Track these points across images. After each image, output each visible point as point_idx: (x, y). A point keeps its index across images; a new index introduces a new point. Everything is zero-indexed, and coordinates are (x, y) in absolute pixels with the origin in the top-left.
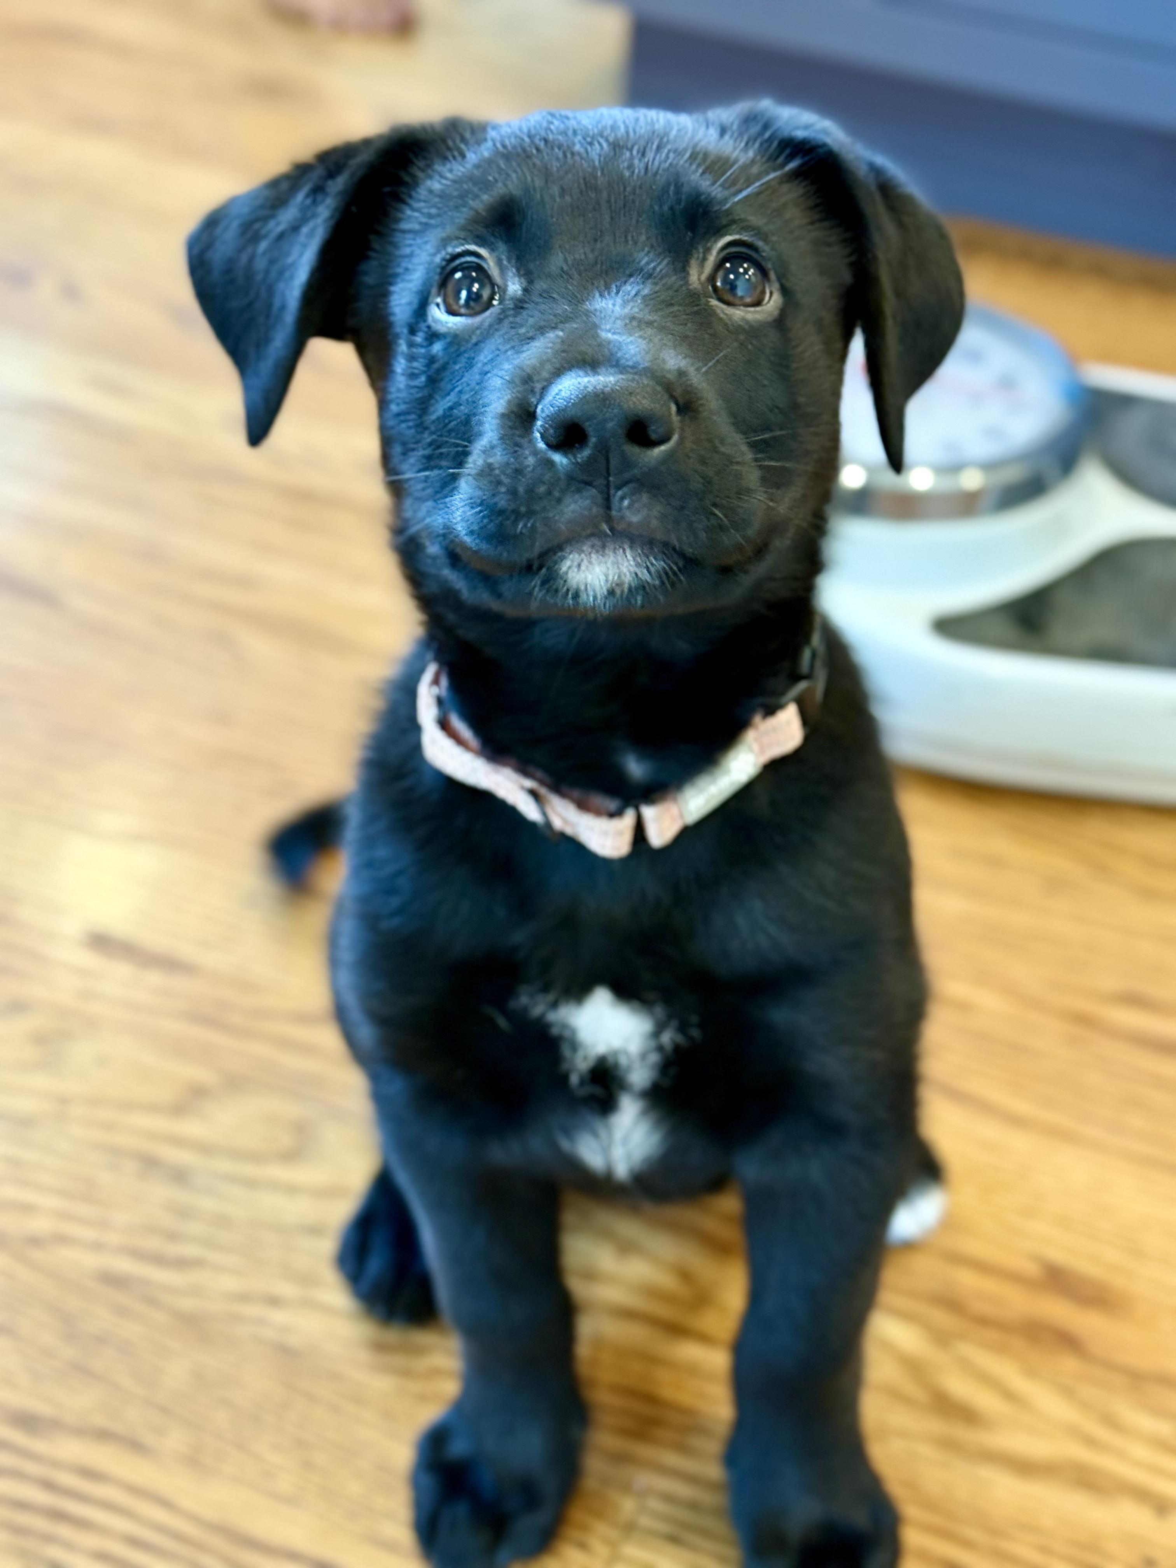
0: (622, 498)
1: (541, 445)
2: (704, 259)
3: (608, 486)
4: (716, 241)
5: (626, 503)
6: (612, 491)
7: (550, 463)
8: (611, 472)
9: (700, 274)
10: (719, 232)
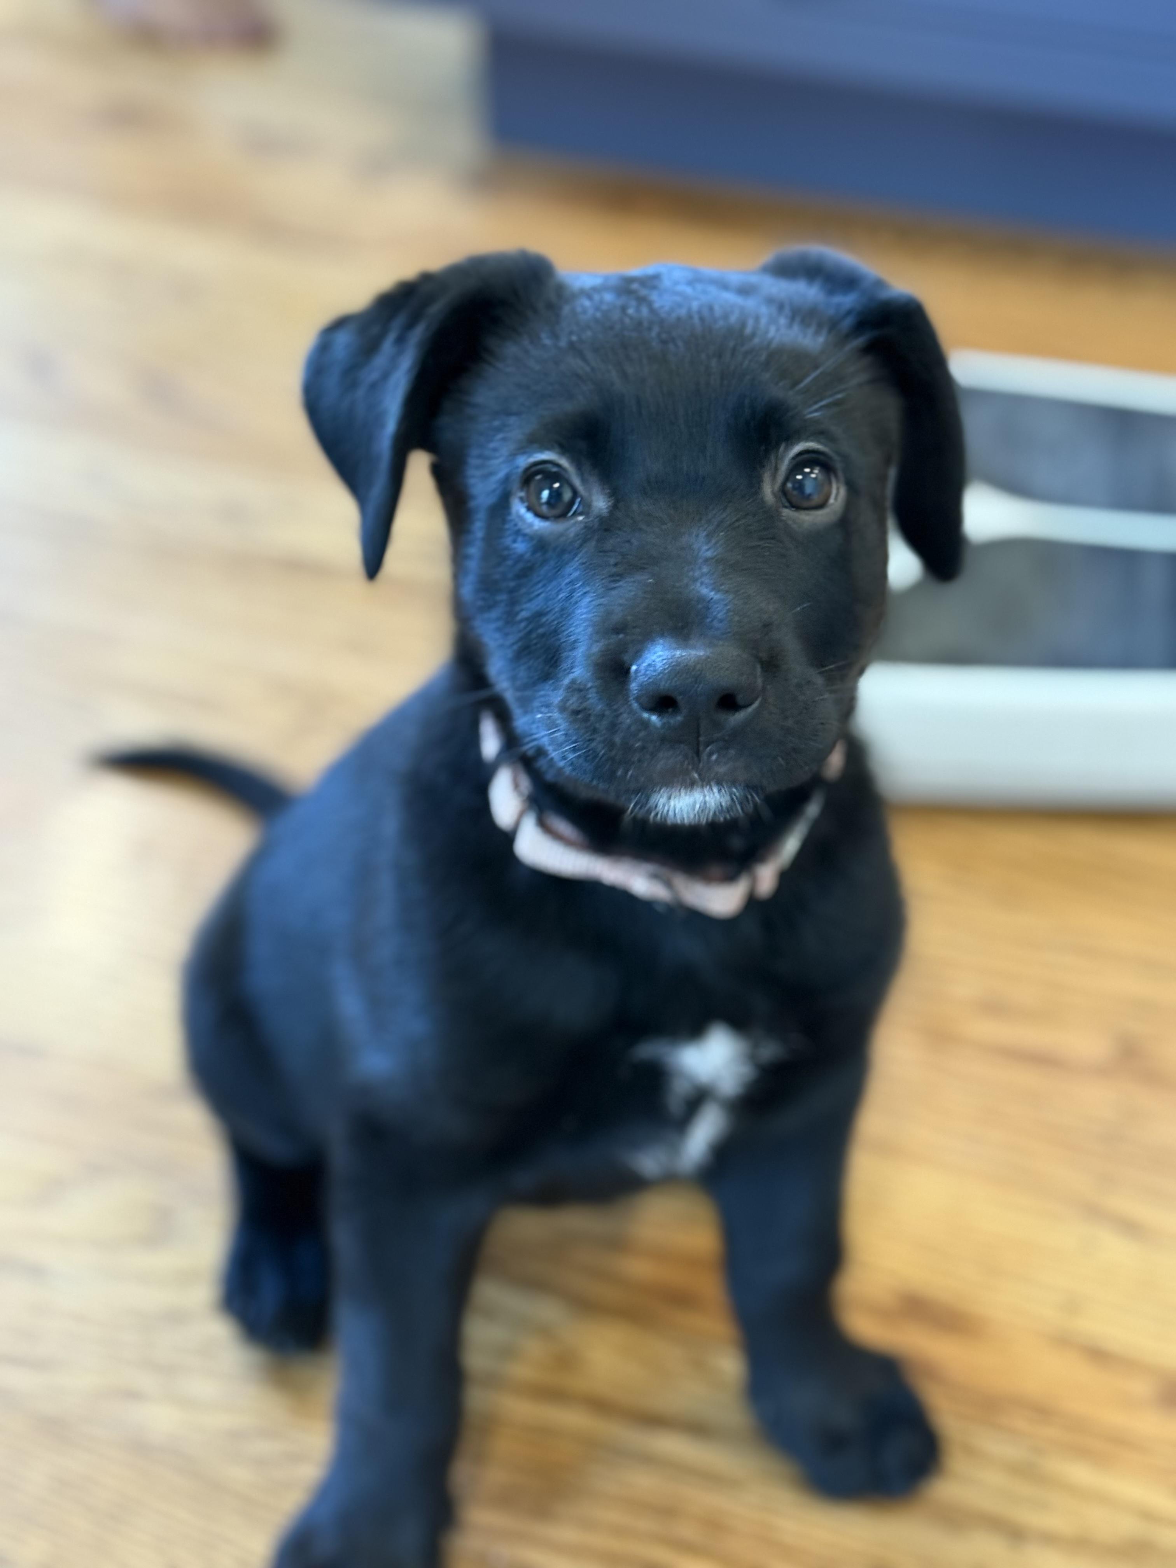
0: (711, 754)
1: (635, 706)
2: (776, 469)
3: (698, 744)
4: (787, 449)
5: (714, 757)
6: (701, 748)
7: (646, 724)
8: (701, 732)
9: (773, 488)
10: (791, 438)
